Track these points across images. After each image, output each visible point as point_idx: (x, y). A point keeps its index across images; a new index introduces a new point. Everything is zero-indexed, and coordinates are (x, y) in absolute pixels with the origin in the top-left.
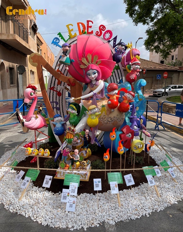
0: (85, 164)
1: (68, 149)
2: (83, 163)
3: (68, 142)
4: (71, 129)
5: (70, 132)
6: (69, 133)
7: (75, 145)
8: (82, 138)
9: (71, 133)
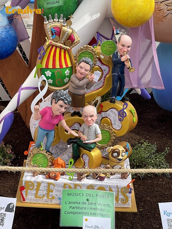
0: (120, 157)
1: (61, 106)
2: (113, 151)
3: (51, 81)
4: (64, 32)
5: (59, 44)
6: (56, 47)
7: (82, 92)
8: (104, 67)
9: (61, 48)
